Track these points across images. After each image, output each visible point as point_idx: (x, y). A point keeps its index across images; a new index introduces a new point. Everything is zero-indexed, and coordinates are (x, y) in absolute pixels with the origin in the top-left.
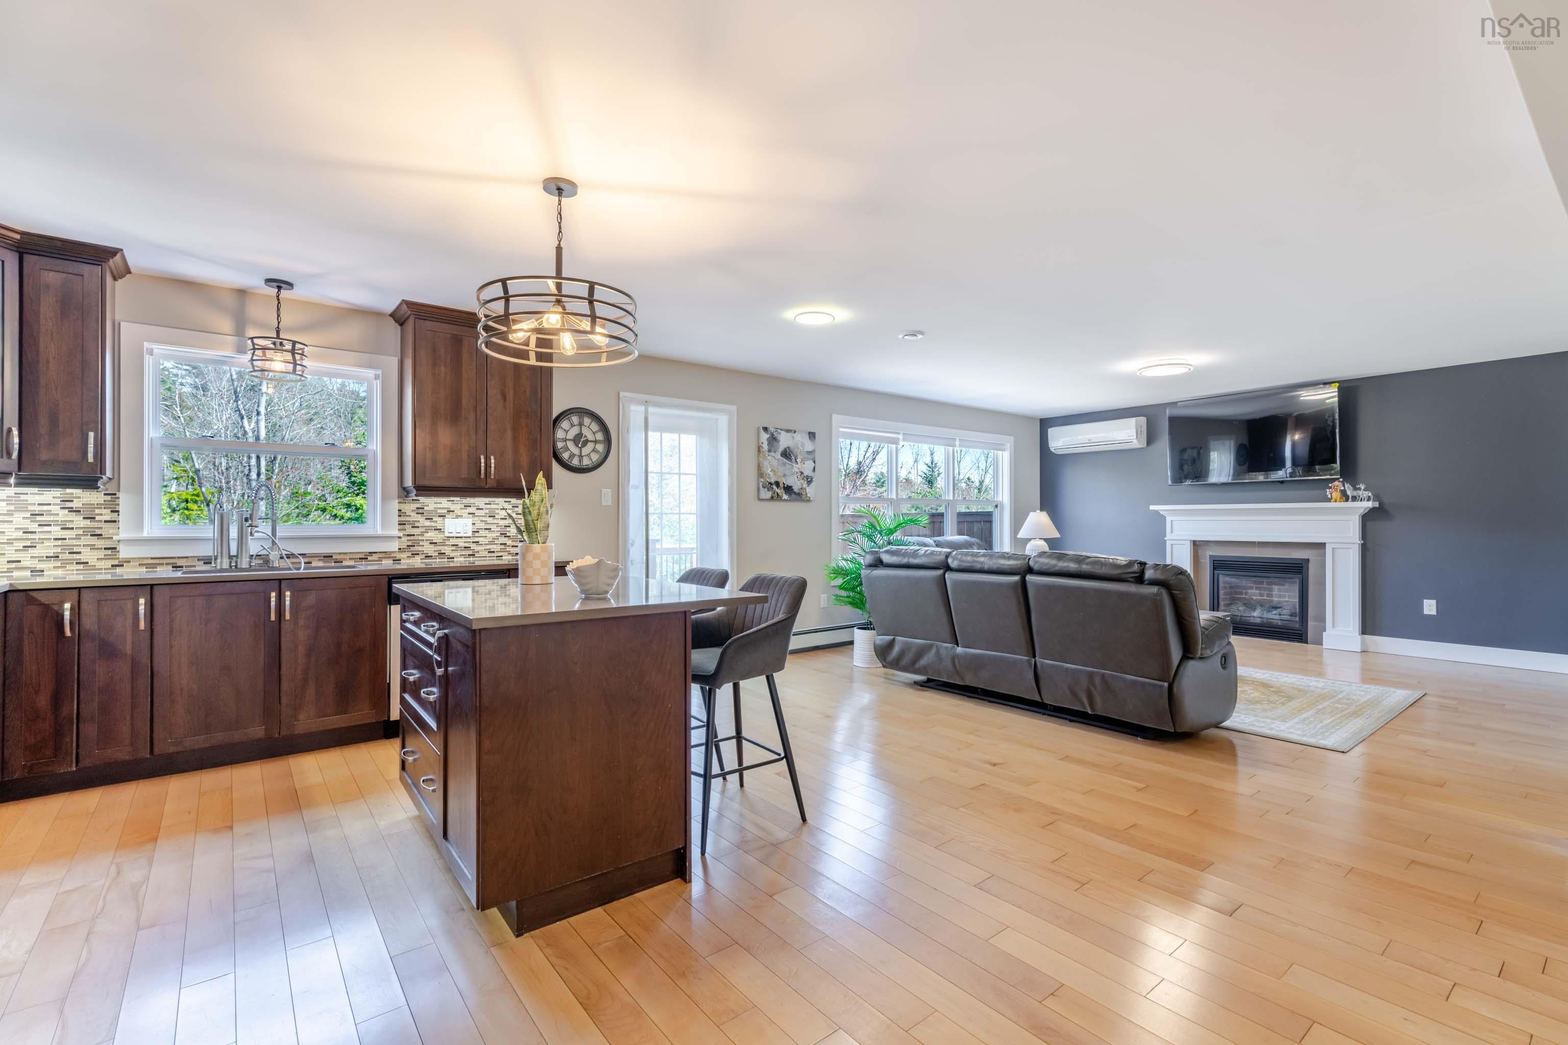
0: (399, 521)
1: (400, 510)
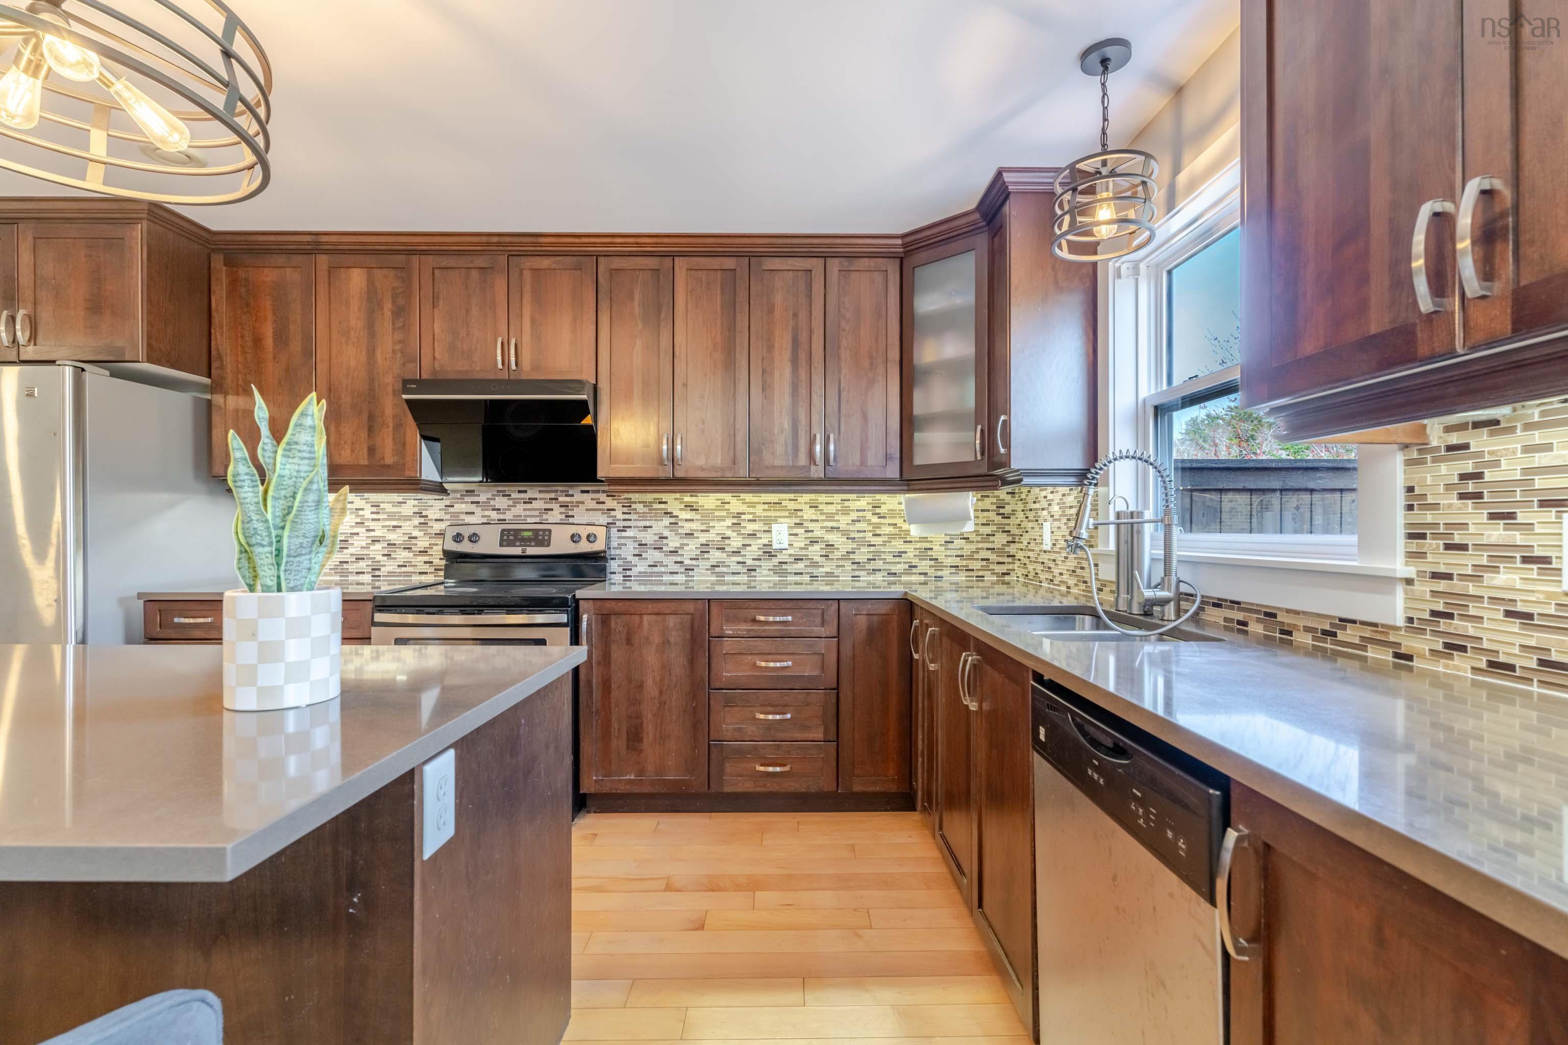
0: (1409, 525)
1: (1410, 489)
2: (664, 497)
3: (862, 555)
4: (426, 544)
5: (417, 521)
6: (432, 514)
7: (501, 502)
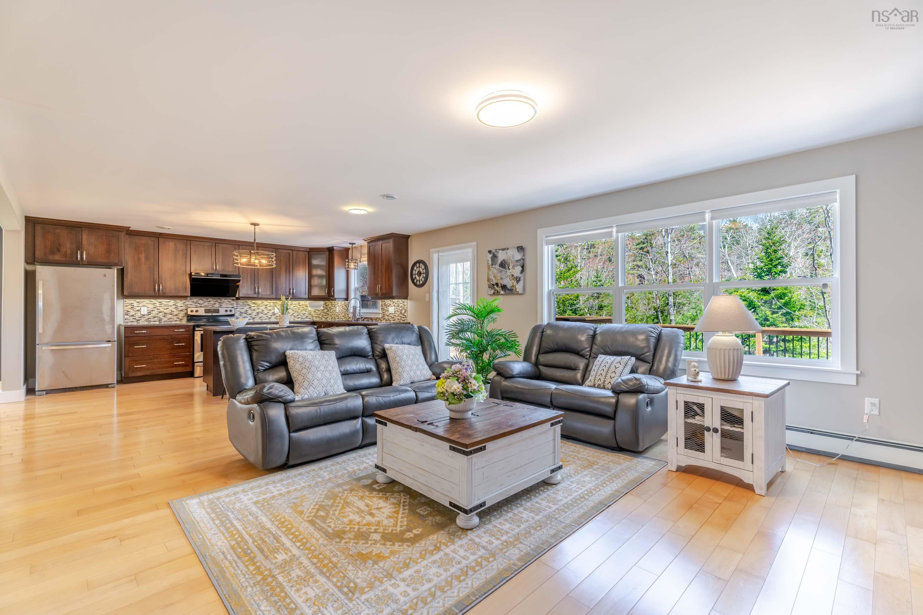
0: (381, 308)
1: (382, 304)
2: (247, 301)
3: (296, 314)
4: (177, 313)
5: (174, 307)
6: (179, 305)
7: (201, 302)
